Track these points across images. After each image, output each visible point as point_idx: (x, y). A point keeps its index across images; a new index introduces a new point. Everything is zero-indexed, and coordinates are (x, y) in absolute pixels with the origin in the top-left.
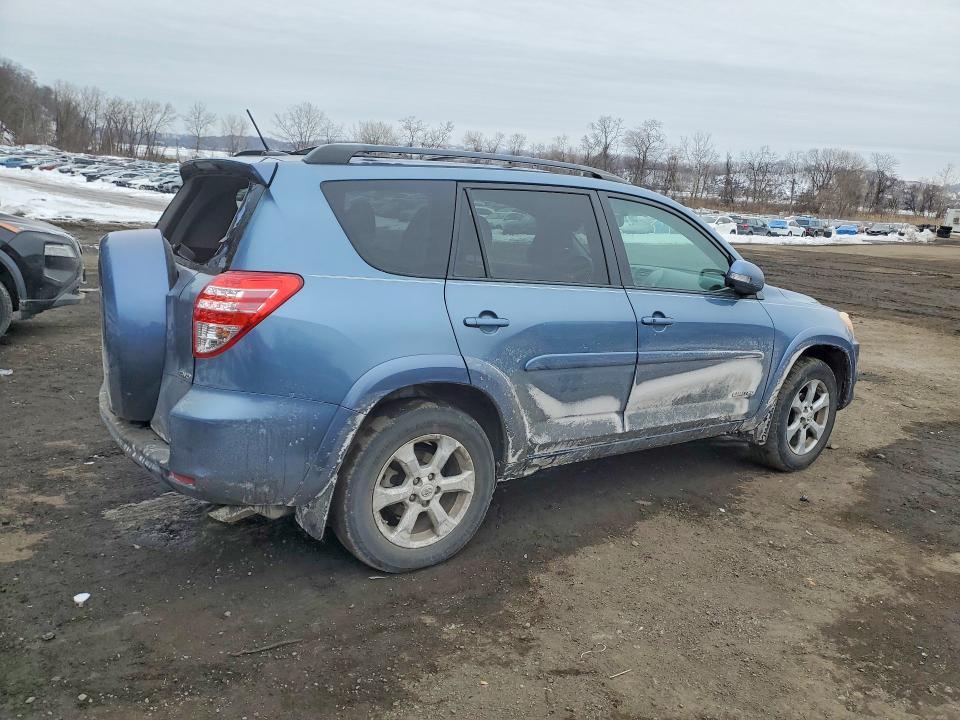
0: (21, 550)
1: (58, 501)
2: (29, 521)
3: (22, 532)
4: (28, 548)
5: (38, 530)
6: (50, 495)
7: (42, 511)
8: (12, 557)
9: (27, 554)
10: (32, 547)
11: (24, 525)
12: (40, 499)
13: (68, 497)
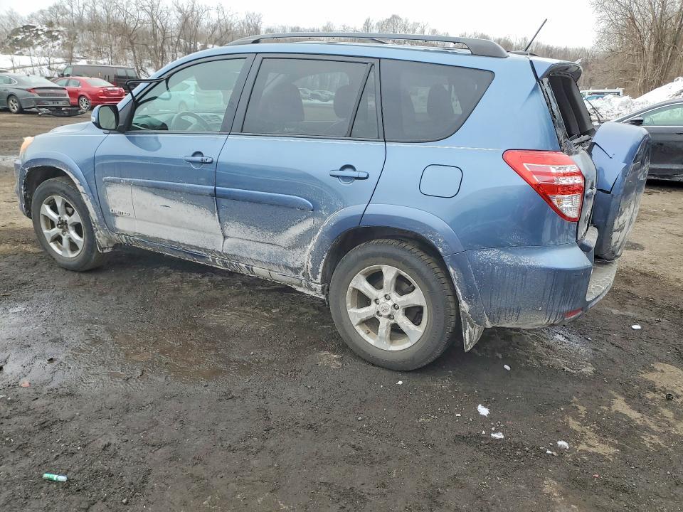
0: (662, 371)
1: (620, 405)
2: (650, 396)
3: (659, 386)
4: (656, 370)
5: (646, 381)
6: (625, 415)
7: (637, 400)
8: (670, 369)
9: (659, 366)
10: (652, 370)
11: (655, 391)
12: (634, 415)
13: (609, 405)
